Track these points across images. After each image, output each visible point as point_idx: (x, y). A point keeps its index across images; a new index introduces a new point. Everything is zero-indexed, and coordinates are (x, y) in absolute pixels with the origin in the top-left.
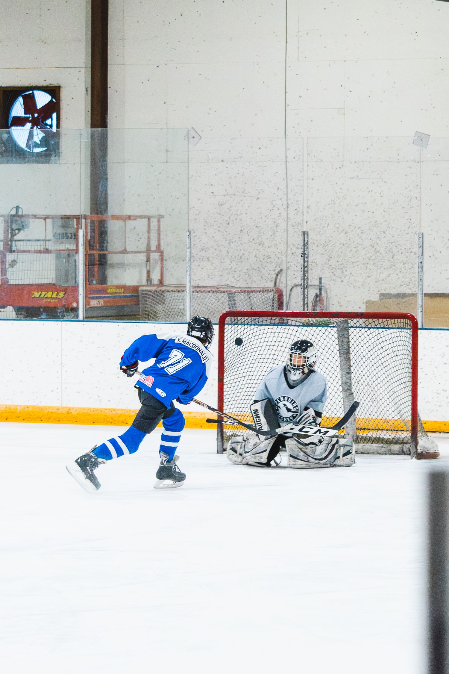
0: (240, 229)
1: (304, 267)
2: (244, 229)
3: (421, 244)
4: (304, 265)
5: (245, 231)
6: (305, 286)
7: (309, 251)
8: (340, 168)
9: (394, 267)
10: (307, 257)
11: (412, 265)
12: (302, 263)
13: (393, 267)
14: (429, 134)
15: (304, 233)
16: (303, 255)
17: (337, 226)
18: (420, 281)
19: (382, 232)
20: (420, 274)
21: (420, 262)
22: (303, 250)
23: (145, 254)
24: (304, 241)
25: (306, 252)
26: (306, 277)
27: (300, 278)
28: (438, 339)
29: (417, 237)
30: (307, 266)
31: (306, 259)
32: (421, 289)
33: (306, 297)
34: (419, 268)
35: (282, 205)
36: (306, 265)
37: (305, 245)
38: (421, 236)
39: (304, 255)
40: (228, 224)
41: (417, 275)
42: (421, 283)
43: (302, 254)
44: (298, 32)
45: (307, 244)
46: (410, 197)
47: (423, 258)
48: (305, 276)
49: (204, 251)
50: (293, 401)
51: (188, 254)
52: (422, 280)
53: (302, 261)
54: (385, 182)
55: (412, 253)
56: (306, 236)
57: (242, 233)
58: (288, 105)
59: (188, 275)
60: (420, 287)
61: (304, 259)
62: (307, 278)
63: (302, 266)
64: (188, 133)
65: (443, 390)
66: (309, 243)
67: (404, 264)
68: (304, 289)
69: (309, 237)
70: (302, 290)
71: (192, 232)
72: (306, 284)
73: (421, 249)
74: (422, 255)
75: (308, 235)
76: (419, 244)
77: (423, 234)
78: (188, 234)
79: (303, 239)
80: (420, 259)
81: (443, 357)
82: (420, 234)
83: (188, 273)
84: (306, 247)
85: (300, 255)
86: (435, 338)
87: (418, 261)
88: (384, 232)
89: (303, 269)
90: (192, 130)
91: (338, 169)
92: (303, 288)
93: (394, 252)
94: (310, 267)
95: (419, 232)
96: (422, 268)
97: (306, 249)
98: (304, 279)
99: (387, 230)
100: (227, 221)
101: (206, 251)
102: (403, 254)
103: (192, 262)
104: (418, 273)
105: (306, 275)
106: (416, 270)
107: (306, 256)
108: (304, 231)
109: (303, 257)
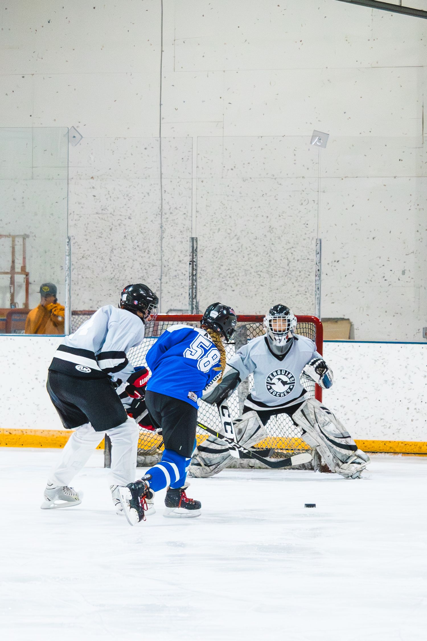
0: (124, 235)
1: (193, 275)
2: (128, 235)
3: (319, 251)
4: (193, 273)
5: (129, 237)
6: (194, 296)
7: (199, 259)
8: (232, 169)
9: (290, 275)
10: (196, 265)
11: (308, 273)
12: (191, 271)
13: (288, 275)
14: (328, 134)
15: (193, 239)
16: (191, 263)
17: (229, 231)
18: (317, 290)
19: (277, 238)
20: (317, 283)
21: (317, 270)
22: (192, 258)
23: (9, 276)
24: (193, 247)
25: (195, 260)
26: (194, 287)
27: (188, 288)
28: (336, 352)
29: (314, 242)
30: (196, 274)
31: (195, 267)
32: (318, 298)
33: (195, 307)
34: (316, 276)
35: (170, 209)
36: (194, 274)
37: (194, 251)
38: (319, 242)
39: (193, 263)
40: (111, 230)
41: (314, 284)
42: (318, 292)
43: (191, 261)
44: (174, 40)
45: (196, 251)
46: (307, 200)
47: (321, 266)
48: (194, 285)
49: (84, 259)
50: (287, 372)
51: (67, 262)
52: (319, 289)
53: (191, 269)
54: (280, 184)
55: (308, 261)
56: (195, 243)
57: (126, 239)
58: (163, 118)
59: (67, 285)
60: (317, 296)
61: (193, 267)
62: (196, 288)
63: (191, 274)
64: (68, 132)
65: (341, 406)
66: (198, 250)
67: (300, 272)
68: (193, 299)
69: (198, 243)
70: (191, 299)
71: (72, 238)
72: (195, 294)
73: (318, 256)
74: (320, 262)
75: (197, 242)
76: (316, 251)
77: (320, 240)
78: (67, 240)
79: (192, 245)
80: (317, 266)
81: (341, 371)
82: (318, 240)
83: (67, 282)
84: (194, 254)
85: (189, 262)
86: (333, 350)
87: (315, 268)
88: (279, 238)
89: (191, 277)
90: (73, 128)
91: (230, 170)
92: (191, 298)
93: (289, 259)
94: (198, 275)
95: (317, 238)
96: (320, 276)
97: (195, 257)
98: (192, 288)
99: (282, 236)
100: (110, 226)
101: (87, 259)
102: (299, 262)
103: (71, 270)
104: (315, 281)
105: (195, 283)
106: (313, 278)
107: (195, 263)
108: (193, 237)
109: (191, 265)
